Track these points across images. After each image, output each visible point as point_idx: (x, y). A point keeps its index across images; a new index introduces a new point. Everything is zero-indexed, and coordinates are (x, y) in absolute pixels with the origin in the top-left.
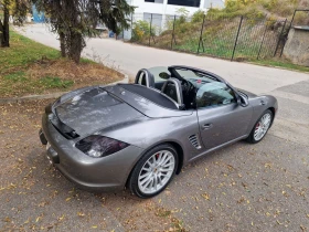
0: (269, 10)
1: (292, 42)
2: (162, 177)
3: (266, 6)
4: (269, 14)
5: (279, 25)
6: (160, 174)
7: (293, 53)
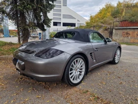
0: (103, 24)
1: (115, 34)
2: (80, 75)
3: (102, 22)
4: (104, 25)
5: (108, 28)
6: (79, 73)
7: (116, 38)
